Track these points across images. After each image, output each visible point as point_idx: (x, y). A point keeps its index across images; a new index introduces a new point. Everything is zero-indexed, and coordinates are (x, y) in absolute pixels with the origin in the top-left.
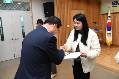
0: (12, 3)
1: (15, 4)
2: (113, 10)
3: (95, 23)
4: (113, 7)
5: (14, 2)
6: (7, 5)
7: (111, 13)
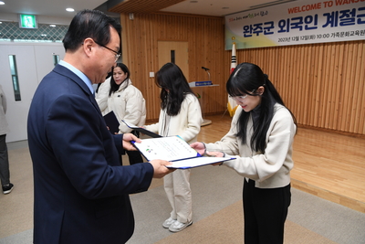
0: (36, 27)
1: (41, 30)
2: (245, 44)
3: (206, 69)
4: (245, 36)
5: (39, 25)
6: (25, 32)
7: (237, 51)
